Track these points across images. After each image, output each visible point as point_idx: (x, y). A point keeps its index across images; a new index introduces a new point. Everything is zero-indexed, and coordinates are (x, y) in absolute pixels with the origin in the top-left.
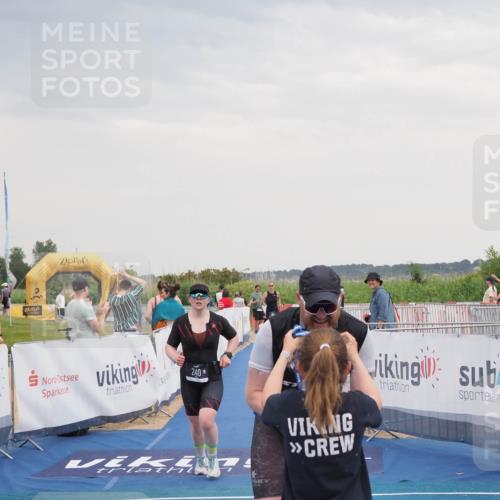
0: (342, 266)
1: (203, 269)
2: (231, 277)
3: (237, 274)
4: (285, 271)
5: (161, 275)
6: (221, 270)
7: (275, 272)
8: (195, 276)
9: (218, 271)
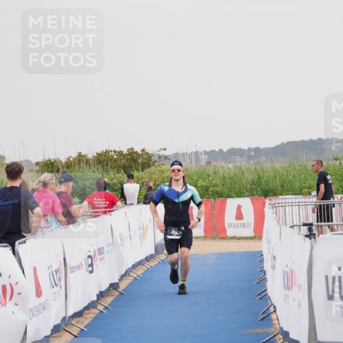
0: (302, 142)
1: (99, 151)
2: (140, 161)
3: (149, 156)
4: (221, 150)
5: (40, 160)
6: (125, 152)
7: (206, 153)
8: (87, 162)
9: (121, 153)
